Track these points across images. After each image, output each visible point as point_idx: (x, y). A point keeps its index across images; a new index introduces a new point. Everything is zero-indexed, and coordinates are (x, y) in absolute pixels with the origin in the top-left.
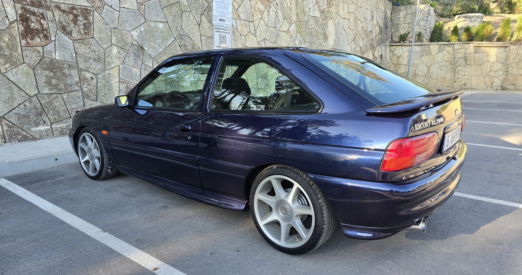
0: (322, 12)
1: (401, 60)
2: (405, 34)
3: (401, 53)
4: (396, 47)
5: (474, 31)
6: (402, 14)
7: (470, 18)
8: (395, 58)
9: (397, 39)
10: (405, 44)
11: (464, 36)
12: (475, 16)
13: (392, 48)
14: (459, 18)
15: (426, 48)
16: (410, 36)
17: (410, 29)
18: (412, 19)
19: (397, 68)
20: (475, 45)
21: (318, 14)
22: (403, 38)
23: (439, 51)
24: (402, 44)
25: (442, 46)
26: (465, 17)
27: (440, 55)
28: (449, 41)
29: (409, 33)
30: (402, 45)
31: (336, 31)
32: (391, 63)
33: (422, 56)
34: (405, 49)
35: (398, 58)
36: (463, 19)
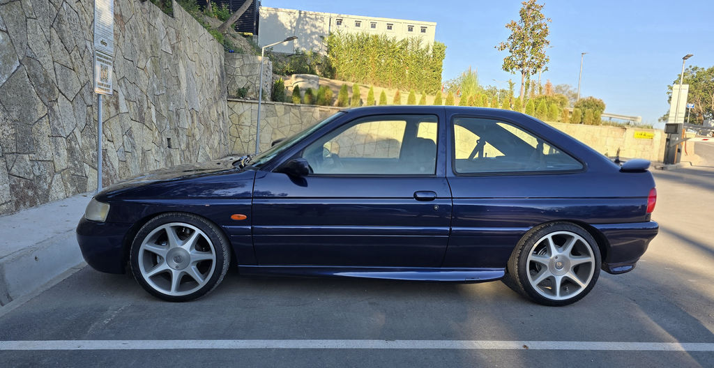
0: (173, 48)
1: (242, 119)
2: (243, 88)
3: (242, 111)
4: (235, 103)
5: (315, 93)
6: (238, 64)
7: (309, 79)
8: (235, 117)
9: (235, 94)
10: (247, 101)
11: (306, 99)
12: (312, 78)
13: (231, 104)
14: (296, 77)
15: (271, 108)
16: (250, 91)
17: (249, 83)
18: (251, 72)
19: (239, 130)
20: (321, 109)
21: (169, 50)
22: (242, 94)
23: (285, 114)
24: (243, 100)
25: (288, 107)
26: (303, 77)
27: (287, 117)
28: (292, 102)
29: (249, 88)
30: (242, 102)
31: (187, 76)
32: (231, 124)
33: (267, 117)
34: (247, 106)
35: (239, 116)
36: (301, 80)
